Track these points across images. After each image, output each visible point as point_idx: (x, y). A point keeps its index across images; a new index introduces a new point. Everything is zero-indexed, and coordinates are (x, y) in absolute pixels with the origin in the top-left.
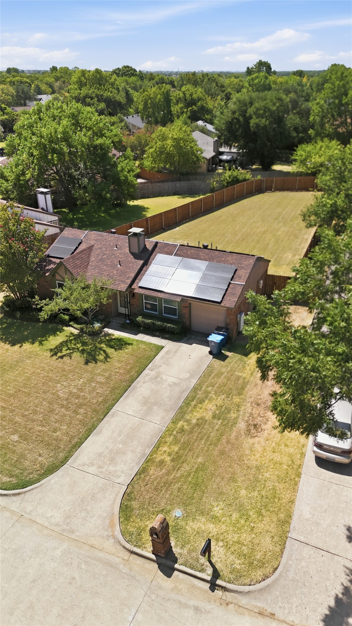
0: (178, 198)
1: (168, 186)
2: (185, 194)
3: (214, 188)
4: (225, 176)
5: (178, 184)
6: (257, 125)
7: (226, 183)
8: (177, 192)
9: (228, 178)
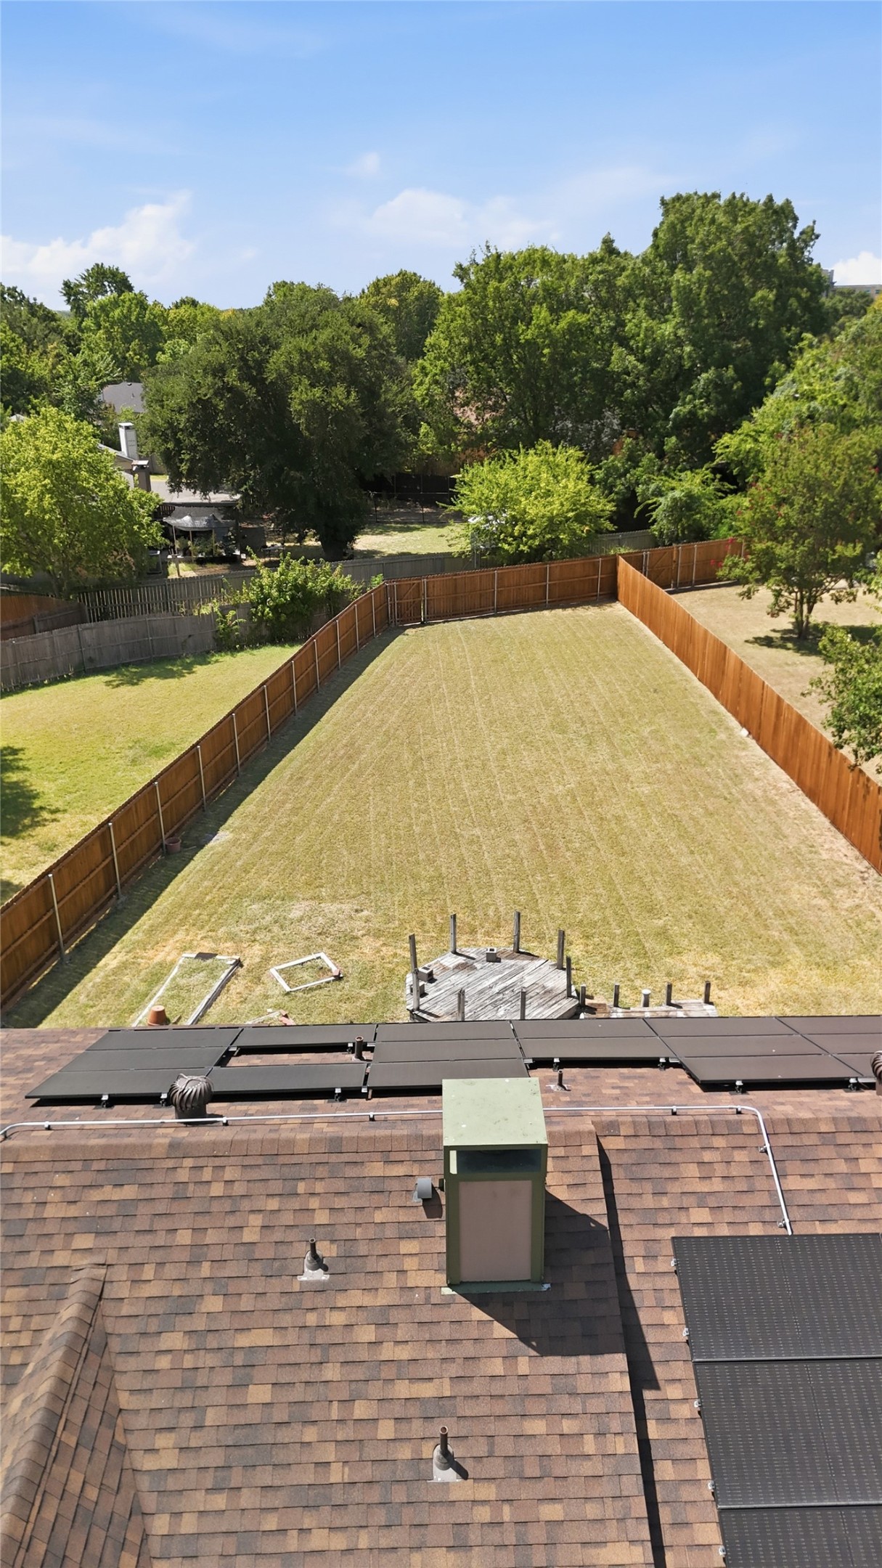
0: (108, 683)
1: (53, 644)
2: (126, 665)
3: (228, 632)
4: (261, 587)
5: (90, 632)
6: (317, 409)
7: (274, 609)
8: (91, 660)
9: (275, 593)
